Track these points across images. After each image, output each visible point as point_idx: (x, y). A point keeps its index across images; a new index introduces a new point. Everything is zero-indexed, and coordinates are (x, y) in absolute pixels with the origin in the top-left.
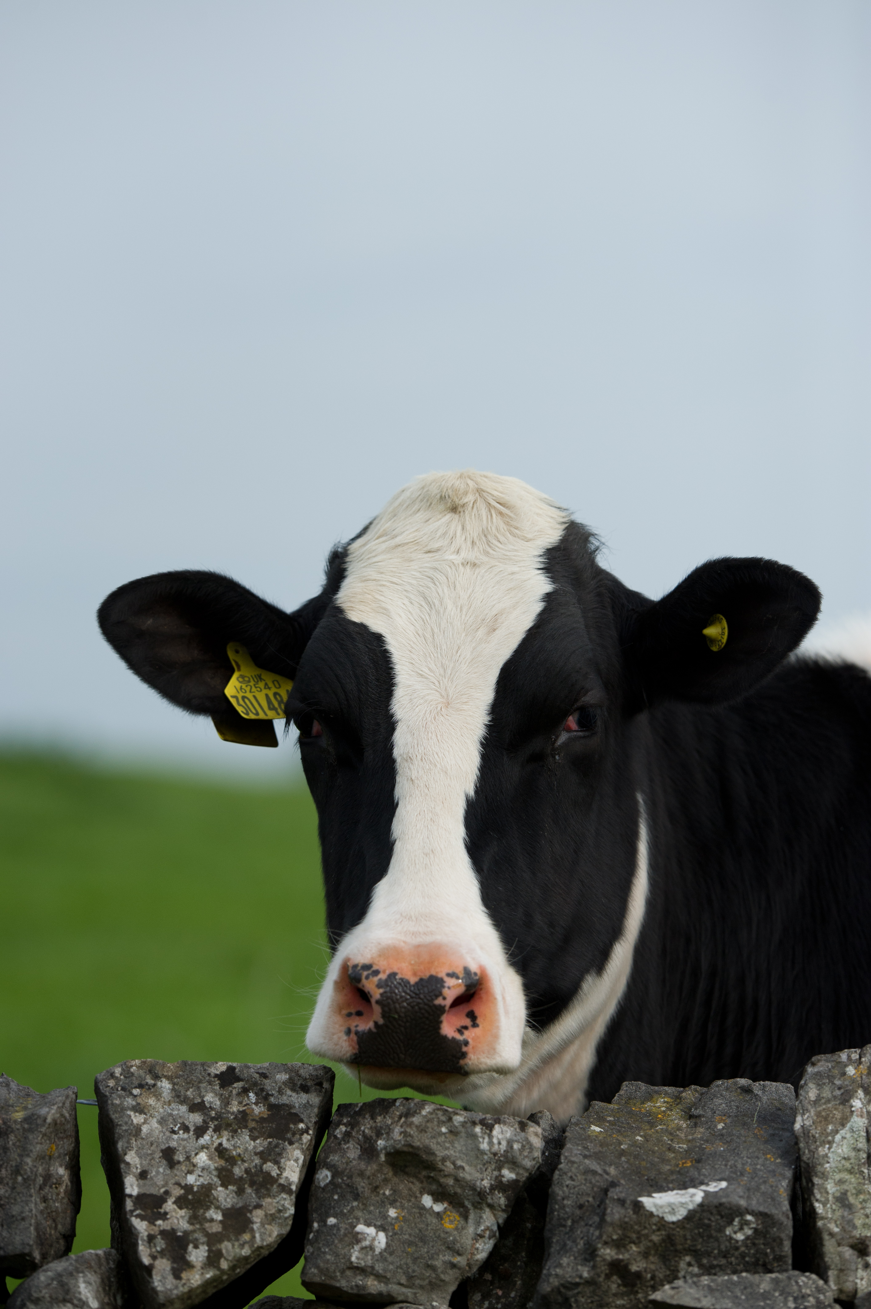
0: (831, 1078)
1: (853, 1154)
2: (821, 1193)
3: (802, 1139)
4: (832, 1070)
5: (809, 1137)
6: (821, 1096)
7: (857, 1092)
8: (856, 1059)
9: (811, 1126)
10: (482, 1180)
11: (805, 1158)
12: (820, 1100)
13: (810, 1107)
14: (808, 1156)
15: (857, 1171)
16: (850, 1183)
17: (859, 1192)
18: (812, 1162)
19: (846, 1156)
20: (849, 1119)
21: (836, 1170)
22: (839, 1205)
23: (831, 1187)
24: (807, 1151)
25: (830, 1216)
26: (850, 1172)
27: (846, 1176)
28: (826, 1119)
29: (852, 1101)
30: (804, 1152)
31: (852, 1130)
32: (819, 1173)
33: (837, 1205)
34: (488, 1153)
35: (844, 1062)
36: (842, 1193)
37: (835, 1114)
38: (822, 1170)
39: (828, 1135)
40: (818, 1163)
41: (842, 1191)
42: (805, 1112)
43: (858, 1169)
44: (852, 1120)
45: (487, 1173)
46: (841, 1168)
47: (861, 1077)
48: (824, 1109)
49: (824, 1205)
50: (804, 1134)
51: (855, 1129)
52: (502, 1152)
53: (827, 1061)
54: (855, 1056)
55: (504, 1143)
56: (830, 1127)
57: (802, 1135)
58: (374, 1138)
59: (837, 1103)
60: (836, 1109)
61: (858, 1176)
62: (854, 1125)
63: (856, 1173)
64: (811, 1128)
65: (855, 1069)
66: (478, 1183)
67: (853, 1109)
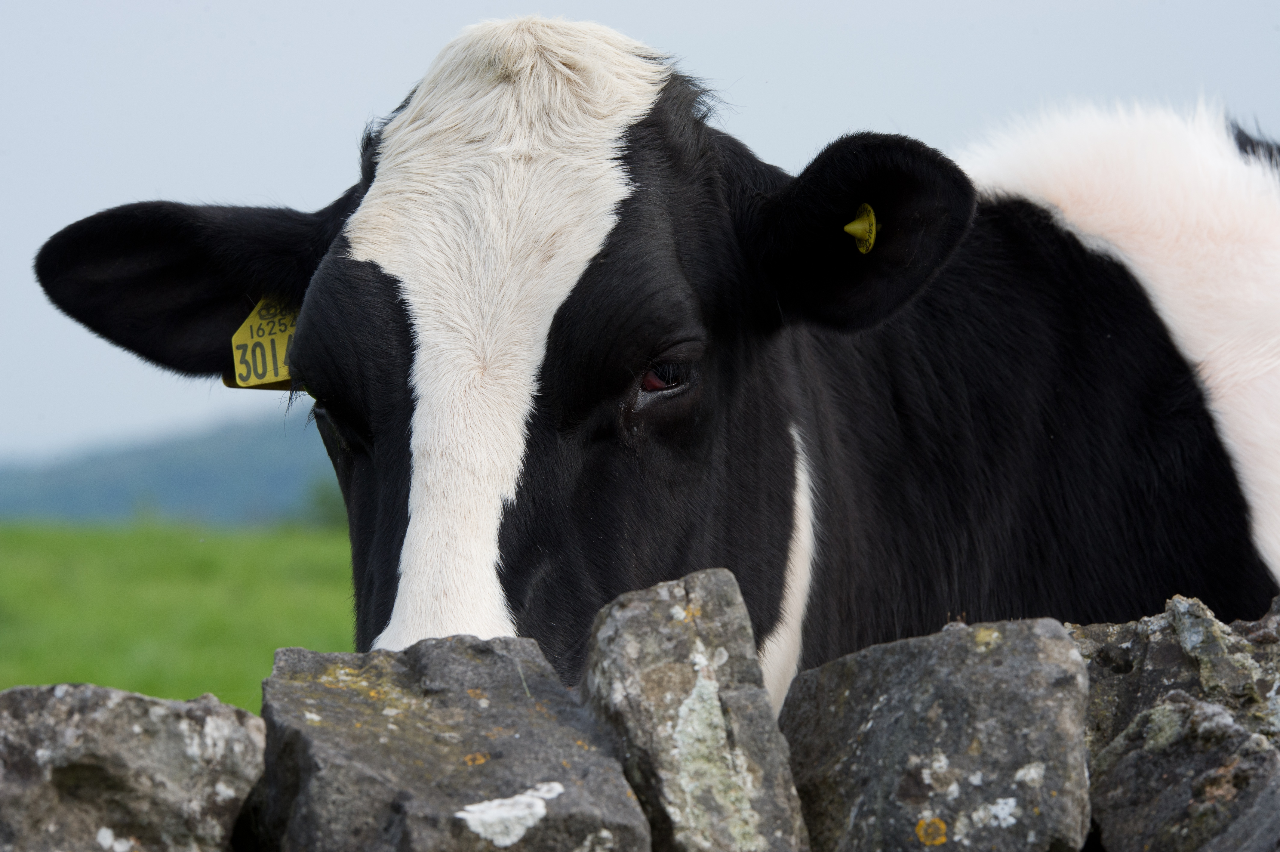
0: (654, 625)
1: (708, 733)
2: (674, 792)
3: (629, 716)
4: (653, 613)
5: (640, 711)
6: (645, 651)
7: (694, 643)
8: (682, 596)
9: (639, 696)
10: (190, 801)
11: (639, 742)
12: (645, 657)
13: (631, 669)
14: (644, 739)
15: (716, 757)
16: (712, 775)
17: (728, 788)
18: (652, 748)
19: (701, 736)
20: (693, 683)
21: (689, 757)
22: (702, 807)
23: (685, 782)
24: (640, 733)
25: (693, 824)
26: (708, 759)
27: (704, 766)
28: (659, 683)
29: (691, 656)
30: (636, 735)
31: (702, 699)
32: (665, 764)
33: (699, 809)
34: (199, 760)
35: (665, 601)
36: (704, 791)
37: (670, 677)
38: (668, 758)
39: (667, 707)
40: (660, 748)
41: (704, 787)
42: (626, 675)
43: (718, 754)
44: (699, 684)
45: (196, 790)
46: (695, 754)
47: (694, 621)
48: (654, 671)
49: (682, 808)
50: (631, 707)
51: (705, 697)
52: (218, 757)
53: (641, 600)
54: (679, 592)
55: (221, 745)
56: (669, 696)
57: (628, 709)
58: (28, 746)
59: (671, 659)
60: (671, 669)
61: (719, 764)
62: (703, 690)
63: (716, 761)
64: (641, 699)
65: (685, 609)
66: (185, 807)
67: (697, 668)
